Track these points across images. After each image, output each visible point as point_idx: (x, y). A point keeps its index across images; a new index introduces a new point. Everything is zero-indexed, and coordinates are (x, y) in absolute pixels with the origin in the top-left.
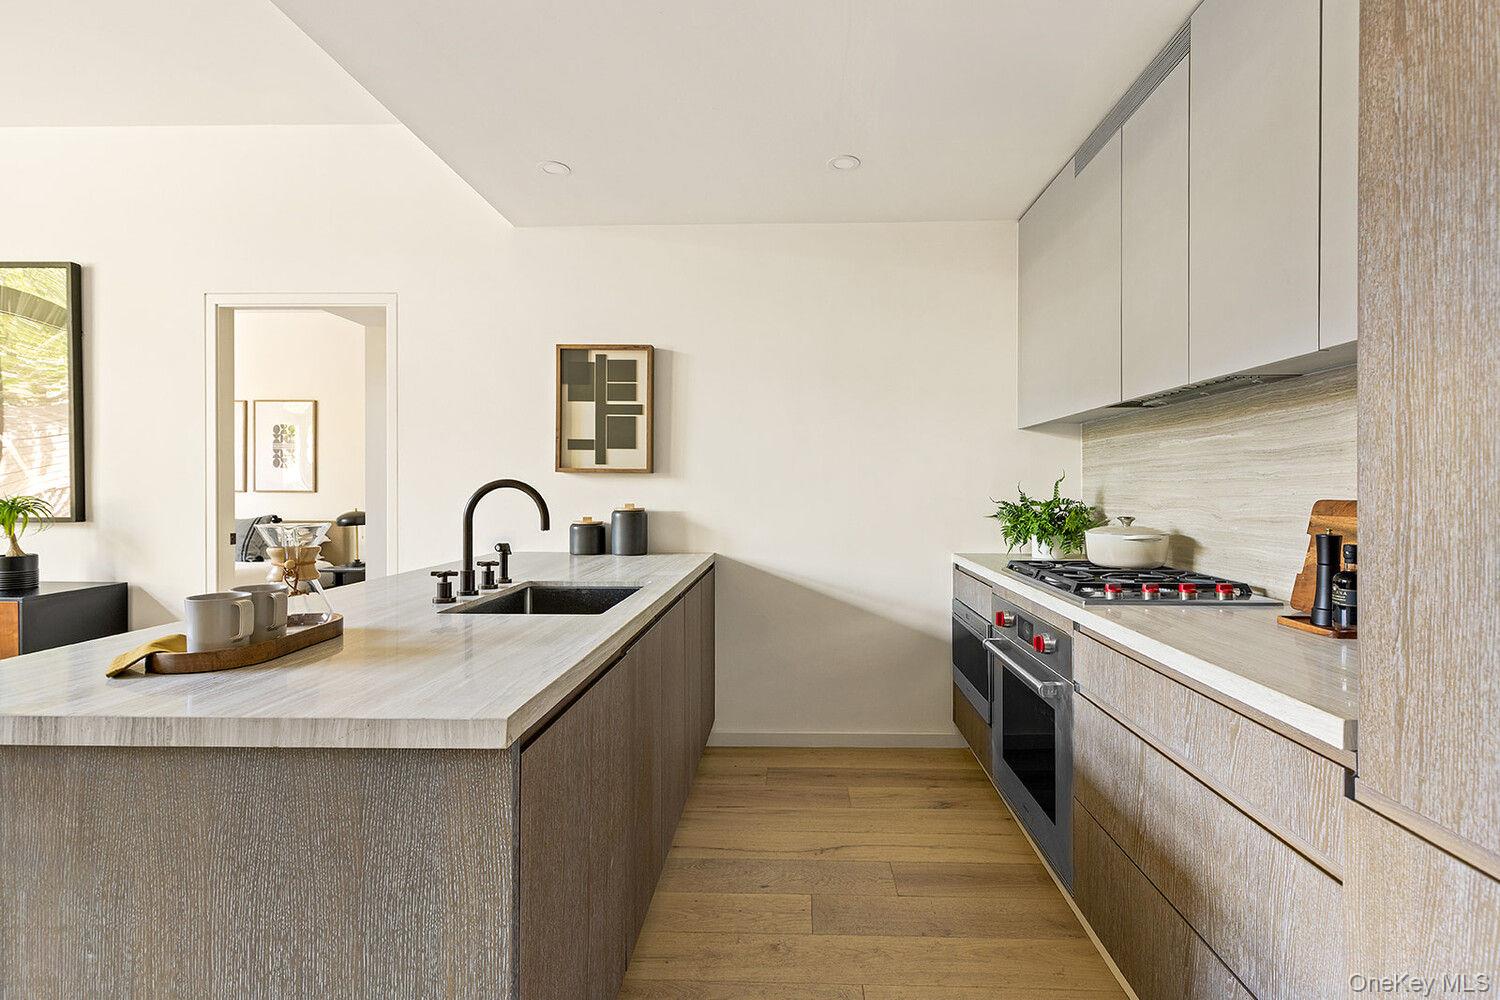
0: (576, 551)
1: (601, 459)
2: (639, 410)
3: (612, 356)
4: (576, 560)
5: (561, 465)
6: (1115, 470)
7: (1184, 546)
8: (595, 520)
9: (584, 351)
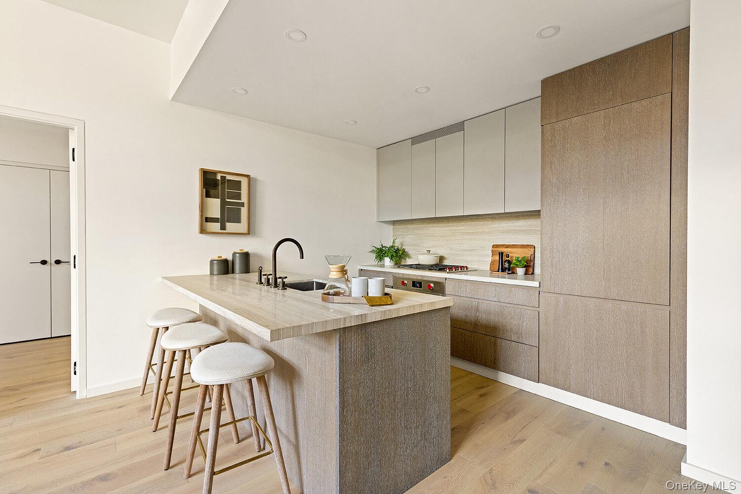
0: (215, 273)
1: (223, 227)
2: (242, 205)
3: (229, 177)
4: (215, 278)
5: (203, 231)
6: (409, 236)
7: (442, 258)
8: (224, 257)
9: (215, 173)
